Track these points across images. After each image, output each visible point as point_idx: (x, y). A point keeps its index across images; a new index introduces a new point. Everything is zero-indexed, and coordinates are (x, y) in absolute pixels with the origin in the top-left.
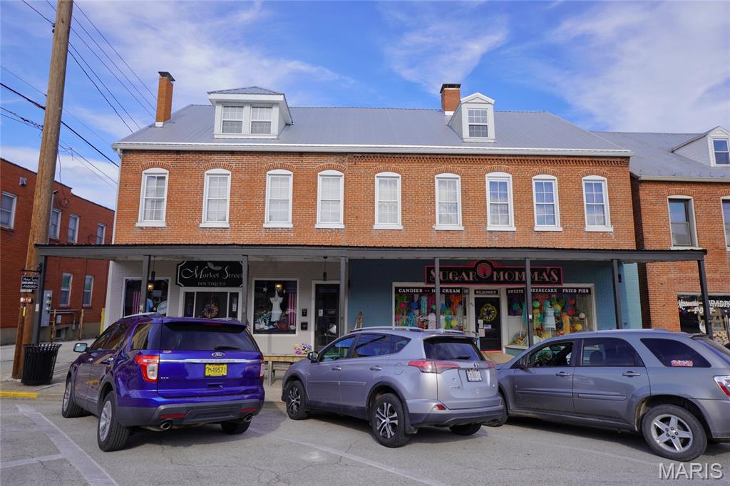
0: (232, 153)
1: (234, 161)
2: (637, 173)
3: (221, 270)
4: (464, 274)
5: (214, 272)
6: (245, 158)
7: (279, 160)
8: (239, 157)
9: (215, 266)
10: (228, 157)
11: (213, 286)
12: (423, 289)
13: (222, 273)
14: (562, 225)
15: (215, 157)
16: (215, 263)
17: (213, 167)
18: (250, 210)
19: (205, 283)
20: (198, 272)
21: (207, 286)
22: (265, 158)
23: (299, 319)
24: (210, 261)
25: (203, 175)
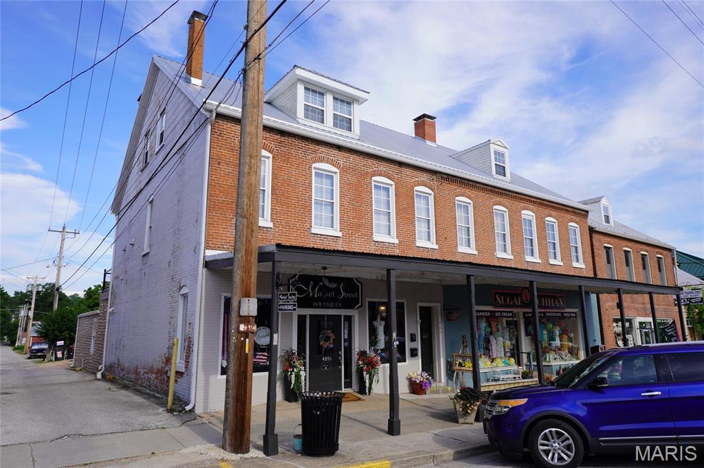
0: (339, 148)
1: (341, 157)
2: (593, 225)
3: (336, 287)
4: (515, 299)
5: (330, 290)
6: (352, 157)
7: (383, 167)
8: (346, 155)
9: (330, 282)
10: (336, 152)
11: (329, 308)
12: (491, 312)
13: (337, 291)
14: (562, 260)
15: (323, 149)
16: (331, 279)
17: (321, 161)
18: (360, 219)
19: (320, 304)
20: (313, 289)
21: (323, 307)
22: (370, 161)
23: (408, 345)
24: (325, 277)
25: (310, 167)
